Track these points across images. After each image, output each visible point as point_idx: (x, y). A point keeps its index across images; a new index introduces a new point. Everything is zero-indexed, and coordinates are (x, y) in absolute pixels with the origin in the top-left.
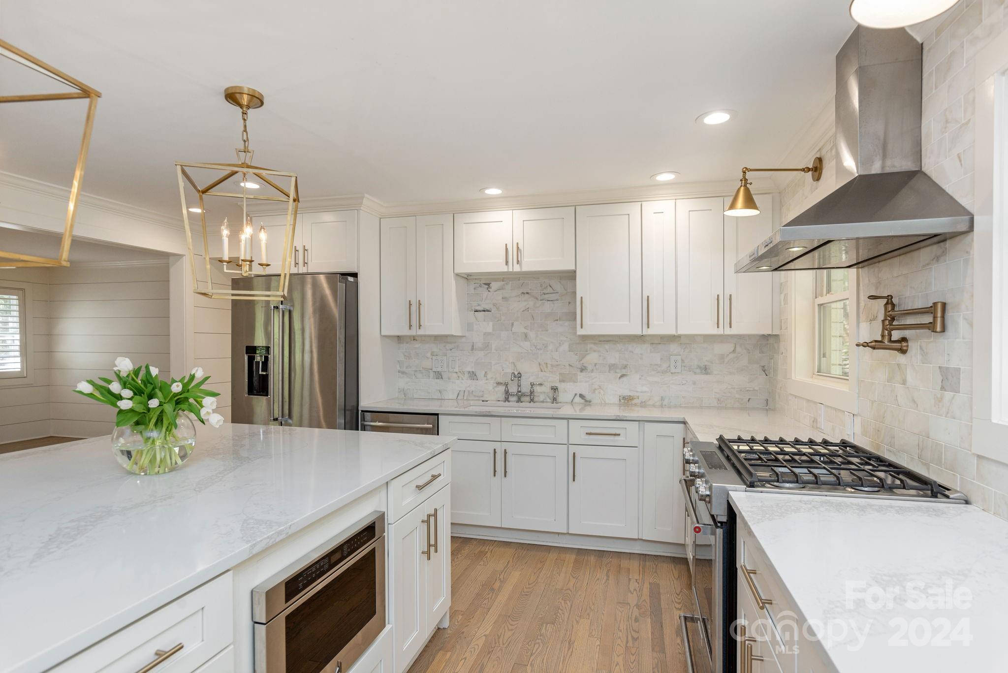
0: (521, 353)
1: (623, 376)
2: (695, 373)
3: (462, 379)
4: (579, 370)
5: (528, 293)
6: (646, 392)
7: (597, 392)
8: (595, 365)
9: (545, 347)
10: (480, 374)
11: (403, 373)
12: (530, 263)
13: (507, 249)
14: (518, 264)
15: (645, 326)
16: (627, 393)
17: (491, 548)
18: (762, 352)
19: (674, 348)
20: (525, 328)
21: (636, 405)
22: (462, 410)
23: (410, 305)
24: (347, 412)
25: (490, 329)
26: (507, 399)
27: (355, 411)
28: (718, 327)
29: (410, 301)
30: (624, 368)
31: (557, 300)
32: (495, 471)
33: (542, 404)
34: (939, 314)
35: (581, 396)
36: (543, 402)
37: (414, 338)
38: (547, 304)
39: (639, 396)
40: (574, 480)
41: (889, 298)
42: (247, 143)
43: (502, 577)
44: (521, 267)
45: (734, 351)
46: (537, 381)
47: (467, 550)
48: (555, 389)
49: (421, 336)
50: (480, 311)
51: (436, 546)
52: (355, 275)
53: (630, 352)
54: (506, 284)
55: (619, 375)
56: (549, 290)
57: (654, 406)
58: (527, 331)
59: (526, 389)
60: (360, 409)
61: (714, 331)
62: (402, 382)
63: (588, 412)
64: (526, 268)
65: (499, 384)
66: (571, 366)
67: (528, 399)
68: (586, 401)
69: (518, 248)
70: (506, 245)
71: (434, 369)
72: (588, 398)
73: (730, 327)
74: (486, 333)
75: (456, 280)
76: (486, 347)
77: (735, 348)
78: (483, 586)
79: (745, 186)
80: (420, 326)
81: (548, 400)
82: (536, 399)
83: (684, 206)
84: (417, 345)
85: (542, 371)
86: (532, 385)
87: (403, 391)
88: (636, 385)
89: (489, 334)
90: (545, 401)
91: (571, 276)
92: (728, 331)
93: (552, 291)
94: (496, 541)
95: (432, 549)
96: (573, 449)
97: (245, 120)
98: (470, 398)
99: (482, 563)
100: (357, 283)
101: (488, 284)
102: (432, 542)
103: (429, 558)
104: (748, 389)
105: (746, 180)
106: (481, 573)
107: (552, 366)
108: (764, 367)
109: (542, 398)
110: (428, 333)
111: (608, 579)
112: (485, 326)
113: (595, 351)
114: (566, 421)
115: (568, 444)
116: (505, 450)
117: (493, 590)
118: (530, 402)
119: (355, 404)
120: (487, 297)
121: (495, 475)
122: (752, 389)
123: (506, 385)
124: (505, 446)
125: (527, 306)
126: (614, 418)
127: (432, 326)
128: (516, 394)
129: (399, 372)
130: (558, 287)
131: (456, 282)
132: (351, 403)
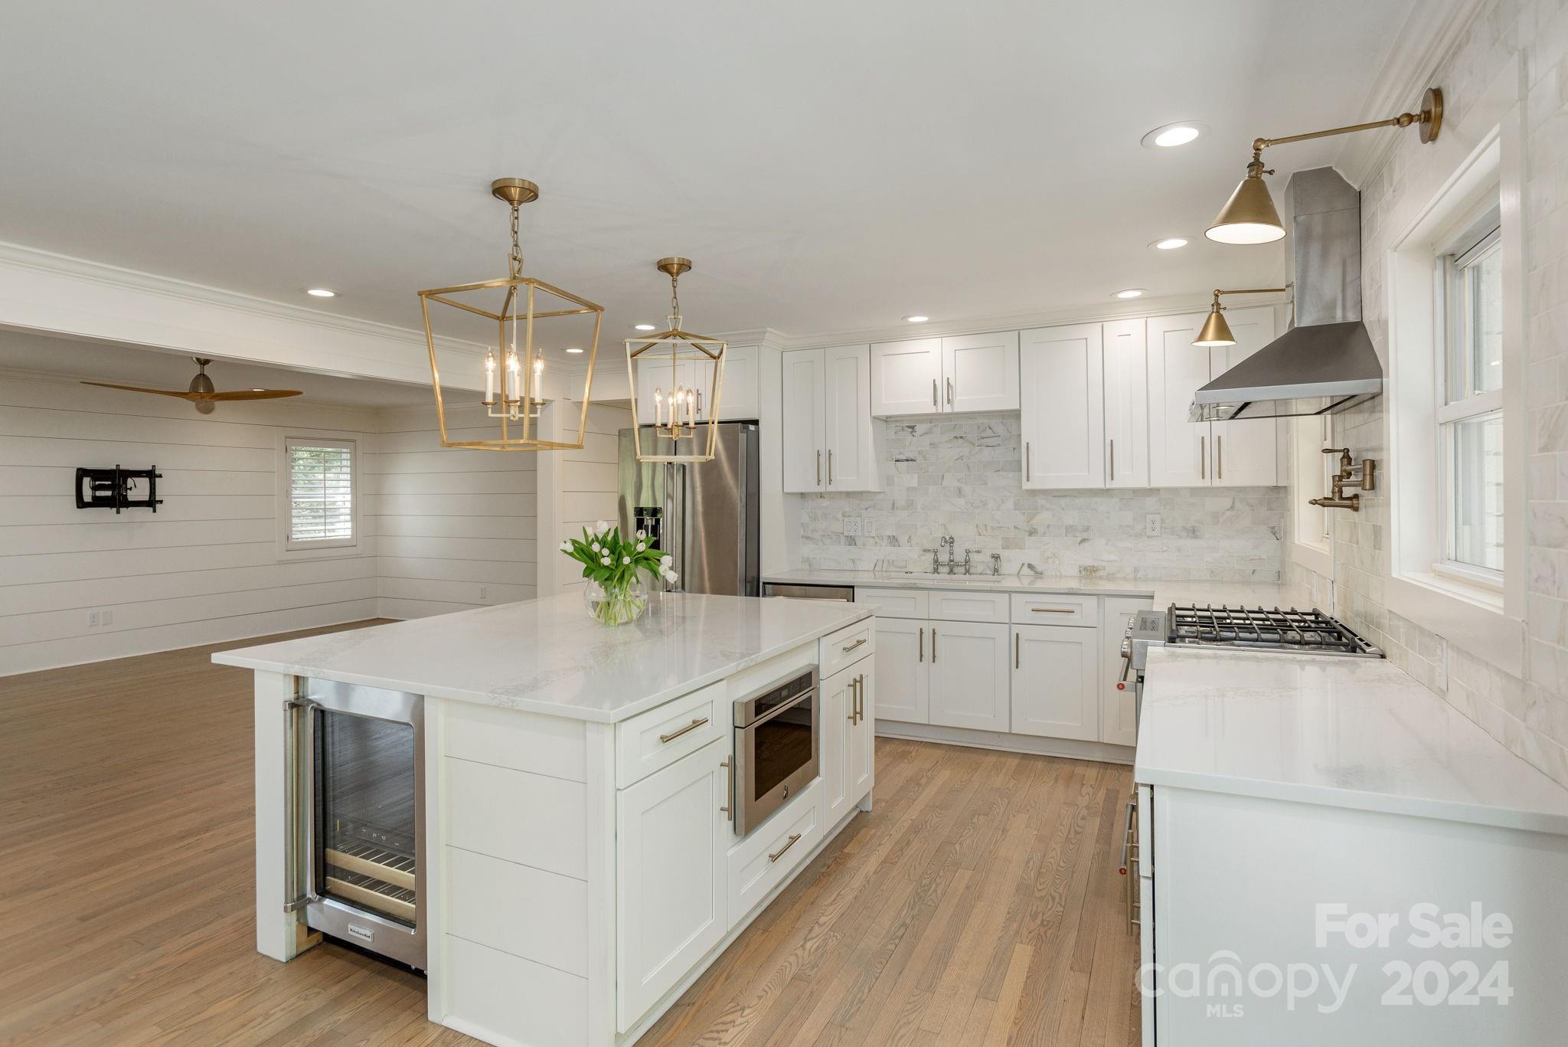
0: (954, 512)
1: (1084, 540)
2: (1180, 537)
3: (881, 546)
4: (1027, 533)
5: (961, 437)
6: (1114, 561)
7: (1050, 561)
8: (1048, 526)
9: (984, 505)
10: (903, 539)
11: (807, 538)
12: (963, 403)
13: (935, 385)
14: (948, 403)
15: (1108, 477)
16: (1089, 562)
17: (916, 748)
18: (1271, 509)
19: (1150, 502)
20: (959, 480)
21: (1101, 578)
22: (880, 581)
23: (819, 455)
24: (748, 585)
25: (914, 483)
26: (936, 571)
27: (755, 583)
28: (1203, 478)
29: (818, 451)
30: (1086, 531)
31: (999, 445)
32: (921, 656)
33: (981, 576)
34: (1368, 472)
35: (1030, 566)
36: (981, 574)
37: (821, 495)
38: (986, 451)
39: (1104, 567)
40: (1017, 667)
41: (1346, 451)
42: (676, 309)
43: (929, 774)
44: (952, 407)
45: (1232, 508)
46: (973, 548)
47: (888, 748)
48: (996, 557)
49: (830, 493)
50: (902, 461)
51: (861, 713)
52: (756, 422)
53: (1093, 510)
54: (935, 426)
55: (1079, 539)
56: (989, 433)
57: (1124, 578)
58: (961, 485)
59: (960, 557)
60: (761, 580)
61: (1199, 483)
62: (807, 550)
63: (1039, 585)
64: (957, 409)
65: (925, 551)
66: (1017, 528)
67: (962, 570)
68: (1036, 573)
69: (948, 384)
70: (934, 380)
71: (846, 533)
72: (1039, 569)
73: (1220, 477)
74: (909, 488)
75: (873, 423)
76: (910, 505)
77: (1233, 503)
78: (907, 781)
79: (1218, 312)
80: (830, 480)
81: (989, 572)
82: (972, 570)
83: (1158, 325)
84: (825, 503)
85: (980, 535)
86: (968, 552)
87: (807, 561)
88: (1103, 552)
89: (914, 488)
90: (984, 572)
91: (1016, 415)
92: (1217, 483)
93: (993, 435)
94: (922, 742)
95: (858, 716)
96: (1015, 629)
97: (675, 287)
98: (890, 570)
99: (906, 761)
100: (758, 432)
101: (913, 427)
102: (858, 710)
103: (855, 724)
104: (1252, 557)
105: (1218, 304)
106: (906, 770)
107: (992, 528)
108: (1273, 528)
109: (980, 569)
110: (840, 489)
111: (1056, 782)
112: (909, 478)
113: (1047, 509)
114: (1007, 595)
115: (1010, 623)
116: (934, 630)
117: (919, 784)
118: (965, 574)
119: (755, 574)
120: (911, 443)
121: (921, 661)
122: (1257, 558)
123: (936, 552)
124: (933, 625)
125: (961, 454)
126: (1067, 591)
127: (844, 481)
128: (948, 564)
129: (802, 537)
130: (999, 429)
131: (873, 428)
132: (753, 573)
